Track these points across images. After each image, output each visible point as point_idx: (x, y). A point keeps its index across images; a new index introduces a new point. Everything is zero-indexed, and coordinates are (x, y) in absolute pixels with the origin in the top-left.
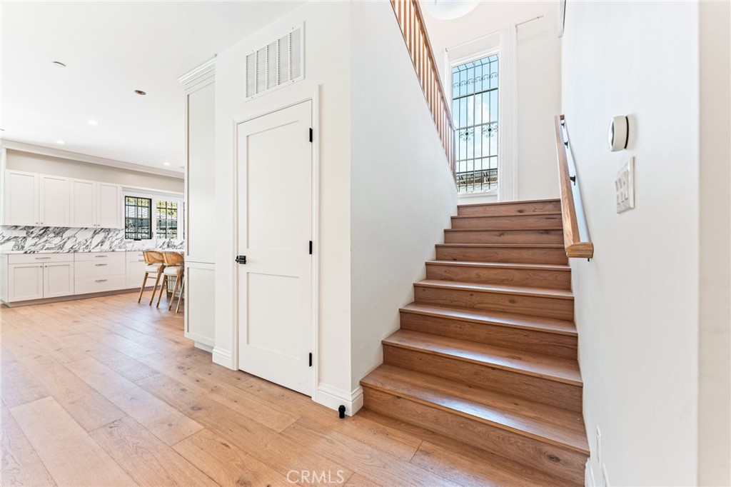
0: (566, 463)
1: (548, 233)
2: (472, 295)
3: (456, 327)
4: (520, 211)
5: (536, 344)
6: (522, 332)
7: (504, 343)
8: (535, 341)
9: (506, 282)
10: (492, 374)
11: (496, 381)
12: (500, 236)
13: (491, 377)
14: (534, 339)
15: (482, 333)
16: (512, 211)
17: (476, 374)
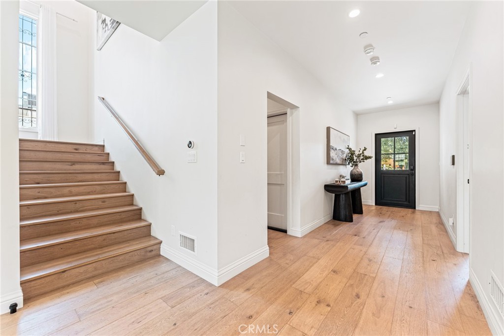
0: (155, 250)
1: (104, 164)
2: (76, 203)
3: (76, 223)
4: (76, 149)
5: (124, 218)
6: (118, 214)
7: (109, 222)
8: (124, 217)
9: (91, 193)
10: (113, 236)
11: (115, 239)
12: (72, 165)
13: (113, 238)
14: (123, 216)
15: (95, 221)
16: (70, 148)
17: (104, 240)
